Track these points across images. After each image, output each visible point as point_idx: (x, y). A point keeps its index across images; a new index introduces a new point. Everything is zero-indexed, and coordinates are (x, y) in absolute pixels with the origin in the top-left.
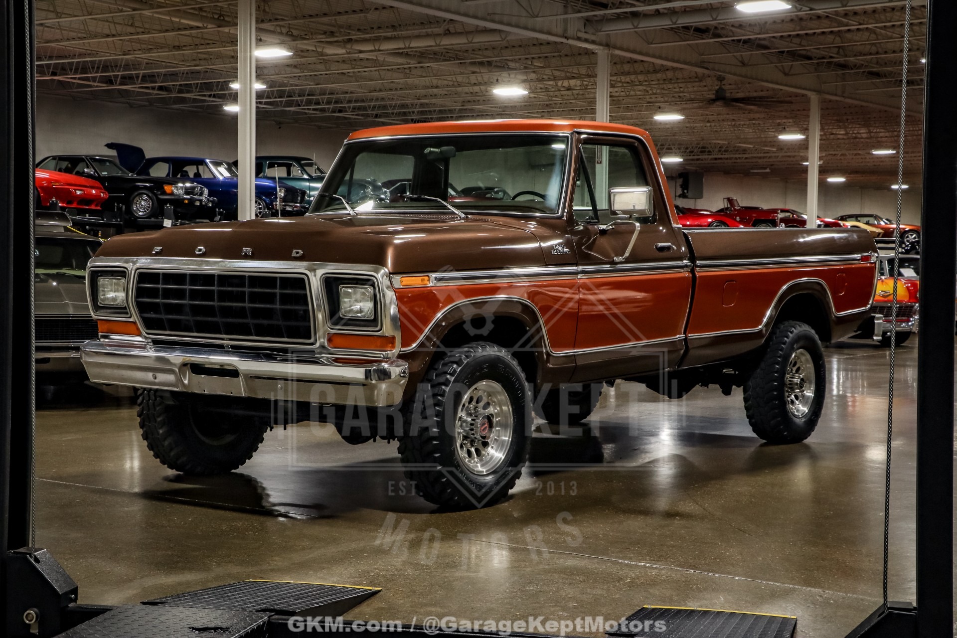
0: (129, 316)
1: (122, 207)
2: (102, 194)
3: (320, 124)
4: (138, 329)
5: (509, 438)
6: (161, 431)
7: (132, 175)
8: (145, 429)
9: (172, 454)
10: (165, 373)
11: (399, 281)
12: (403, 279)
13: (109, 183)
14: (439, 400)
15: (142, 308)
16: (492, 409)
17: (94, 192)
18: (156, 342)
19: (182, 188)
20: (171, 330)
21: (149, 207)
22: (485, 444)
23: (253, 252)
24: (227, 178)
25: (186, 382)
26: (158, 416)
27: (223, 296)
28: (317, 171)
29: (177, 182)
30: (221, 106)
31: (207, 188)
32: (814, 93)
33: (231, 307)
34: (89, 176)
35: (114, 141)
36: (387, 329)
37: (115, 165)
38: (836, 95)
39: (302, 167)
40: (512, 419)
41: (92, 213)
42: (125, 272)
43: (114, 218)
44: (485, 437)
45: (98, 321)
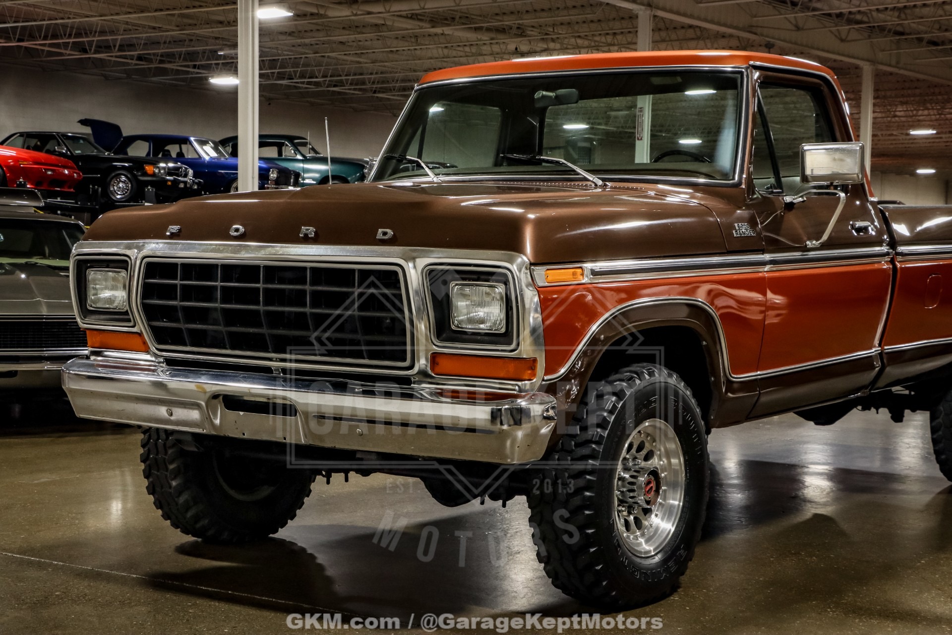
0: (132, 324)
1: (98, 189)
2: (75, 175)
3: (312, 100)
4: (145, 343)
5: (680, 502)
6: (174, 483)
7: (109, 154)
8: (151, 480)
9: (189, 514)
10: (185, 408)
11: (544, 275)
12: (548, 272)
13: (85, 163)
14: (594, 449)
15: (150, 313)
16: (656, 460)
17: (66, 172)
18: (170, 362)
19: (164, 168)
20: (193, 345)
21: (128, 190)
22: (647, 512)
23: (316, 233)
24: (214, 158)
25: (217, 422)
26: (171, 462)
27: (272, 297)
28: (311, 151)
29: (159, 162)
30: (206, 79)
31: (192, 169)
32: (868, 63)
33: (283, 312)
34: (61, 154)
35: (88, 117)
36: (526, 347)
37: (90, 143)
38: (890, 65)
39: (296, 146)
40: (684, 475)
41: (64, 195)
42: (126, 262)
43: (89, 202)
44: (650, 501)
45: (88, 332)
